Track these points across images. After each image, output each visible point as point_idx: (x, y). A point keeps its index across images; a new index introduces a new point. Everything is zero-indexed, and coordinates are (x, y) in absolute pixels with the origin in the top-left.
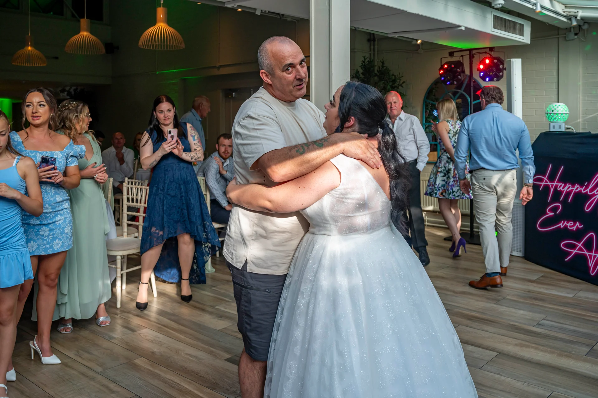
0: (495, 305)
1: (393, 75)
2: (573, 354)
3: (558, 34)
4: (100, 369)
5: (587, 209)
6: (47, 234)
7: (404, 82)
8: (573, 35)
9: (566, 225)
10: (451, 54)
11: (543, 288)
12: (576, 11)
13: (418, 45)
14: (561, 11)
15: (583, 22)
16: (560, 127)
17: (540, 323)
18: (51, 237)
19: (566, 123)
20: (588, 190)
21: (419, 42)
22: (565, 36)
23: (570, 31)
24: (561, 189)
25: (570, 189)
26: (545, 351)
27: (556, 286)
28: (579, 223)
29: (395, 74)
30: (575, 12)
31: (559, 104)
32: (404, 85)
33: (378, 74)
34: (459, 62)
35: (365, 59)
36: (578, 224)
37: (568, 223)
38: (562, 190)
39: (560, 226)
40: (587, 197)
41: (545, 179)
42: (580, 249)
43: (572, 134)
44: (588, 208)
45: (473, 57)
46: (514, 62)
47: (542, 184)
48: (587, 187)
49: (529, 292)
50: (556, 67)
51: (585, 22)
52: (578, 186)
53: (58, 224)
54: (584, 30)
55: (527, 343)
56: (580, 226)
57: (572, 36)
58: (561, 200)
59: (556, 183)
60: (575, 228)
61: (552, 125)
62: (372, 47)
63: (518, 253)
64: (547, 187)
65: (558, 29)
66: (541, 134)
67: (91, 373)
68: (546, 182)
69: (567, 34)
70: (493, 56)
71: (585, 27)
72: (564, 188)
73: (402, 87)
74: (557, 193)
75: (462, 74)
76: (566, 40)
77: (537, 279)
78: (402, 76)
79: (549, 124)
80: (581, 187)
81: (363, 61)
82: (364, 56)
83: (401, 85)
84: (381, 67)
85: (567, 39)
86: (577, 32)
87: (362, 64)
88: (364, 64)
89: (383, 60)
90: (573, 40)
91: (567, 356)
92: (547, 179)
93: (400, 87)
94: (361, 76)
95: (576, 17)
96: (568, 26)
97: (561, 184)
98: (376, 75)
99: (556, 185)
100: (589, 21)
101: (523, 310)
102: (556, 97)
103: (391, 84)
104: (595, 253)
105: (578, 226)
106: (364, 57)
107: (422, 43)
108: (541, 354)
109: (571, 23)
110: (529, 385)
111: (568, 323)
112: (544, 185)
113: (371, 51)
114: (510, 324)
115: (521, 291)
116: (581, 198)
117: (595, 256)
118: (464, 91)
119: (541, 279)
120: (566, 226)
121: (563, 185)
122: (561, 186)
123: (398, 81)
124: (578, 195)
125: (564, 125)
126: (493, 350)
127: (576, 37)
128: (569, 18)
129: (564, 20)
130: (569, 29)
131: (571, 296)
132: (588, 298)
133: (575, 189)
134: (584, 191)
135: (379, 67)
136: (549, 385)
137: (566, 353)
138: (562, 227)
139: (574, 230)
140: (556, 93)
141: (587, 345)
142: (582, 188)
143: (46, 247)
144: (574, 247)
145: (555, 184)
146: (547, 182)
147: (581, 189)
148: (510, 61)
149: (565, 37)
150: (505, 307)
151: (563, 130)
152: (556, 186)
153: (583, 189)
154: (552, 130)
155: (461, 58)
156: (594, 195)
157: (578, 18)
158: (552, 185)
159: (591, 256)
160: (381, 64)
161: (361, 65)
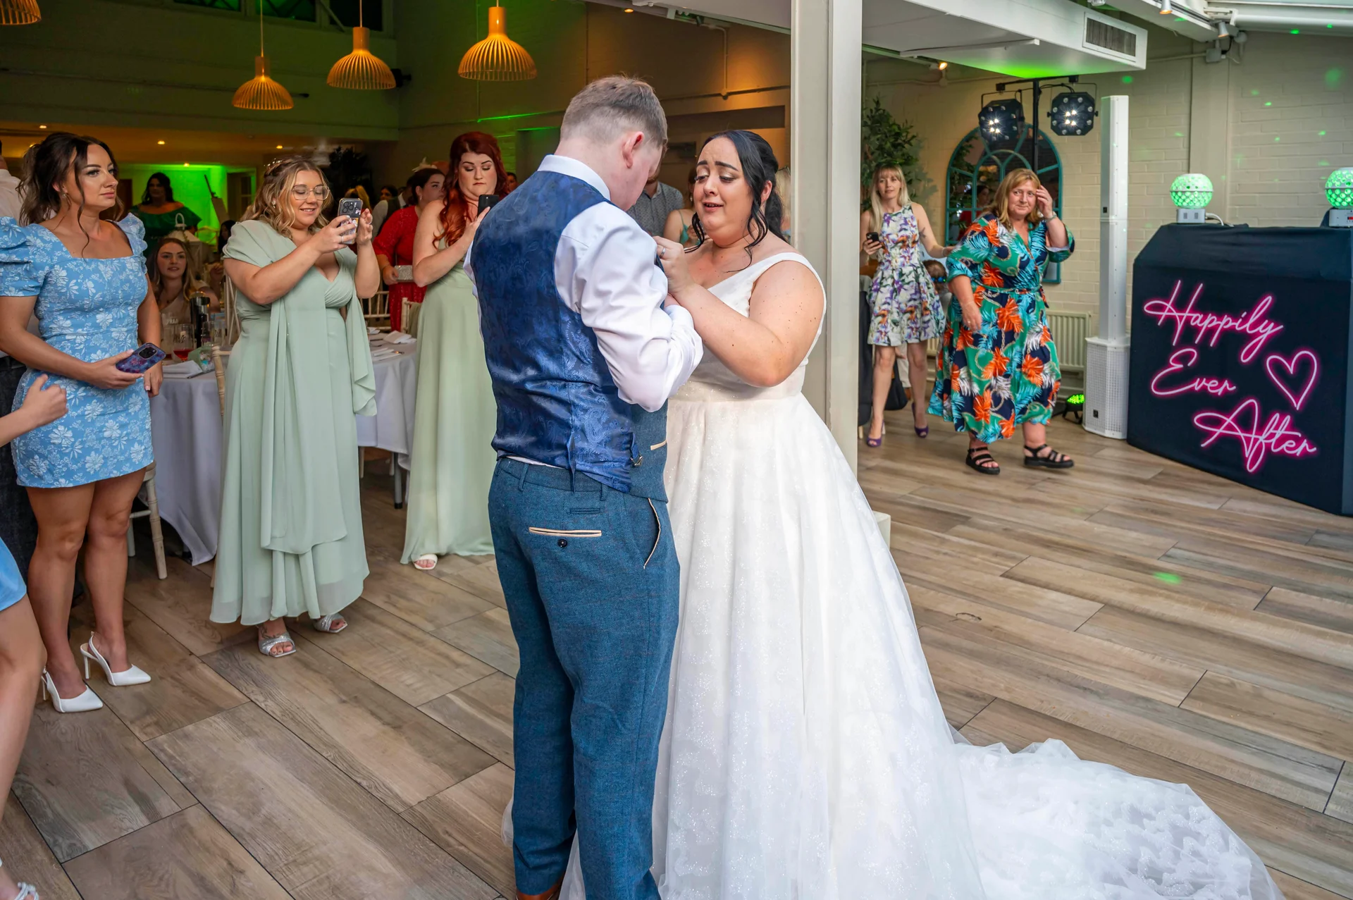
0: (1087, 523)
1: (894, 124)
2: (1232, 607)
3: (1192, 53)
5: (1244, 359)
6: (118, 436)
7: (914, 137)
8: (1220, 53)
9: (1204, 386)
10: (1000, 87)
11: (1166, 493)
12: (1227, 10)
13: (940, 72)
14: (1201, 11)
15: (1237, 30)
16: (1196, 216)
17: (1169, 553)
18: (126, 441)
19: (1207, 208)
20: (1247, 325)
21: (943, 66)
22: (1204, 54)
23: (1214, 47)
24: (1196, 325)
25: (1215, 323)
26: (1185, 602)
27: (1188, 490)
28: (1229, 382)
29: (897, 122)
30: (1226, 13)
31: (1191, 175)
32: (913, 142)
33: (869, 123)
34: (1014, 101)
36: (1226, 384)
37: (1208, 382)
38: (1200, 325)
39: (1194, 387)
40: (1245, 338)
41: (1169, 306)
42: (1230, 427)
43: (1216, 228)
44: (1245, 357)
45: (1040, 92)
46: (1116, 103)
47: (1161, 316)
48: (1246, 320)
49: (1141, 500)
50: (1187, 111)
51: (1240, 31)
52: (1230, 319)
53: (133, 414)
54: (1238, 45)
55: (1150, 588)
56: (1230, 387)
57: (1216, 55)
58: (1196, 342)
59: (1189, 312)
60: (1220, 391)
61: (1182, 212)
63: (1115, 432)
64: (1171, 321)
65: (1191, 42)
66: (1162, 227)
68: (1170, 311)
69: (1208, 51)
70: (1076, 91)
71: (1242, 39)
72: (1202, 321)
73: (911, 145)
74: (1190, 331)
75: (1019, 124)
76: (1207, 63)
77: (1154, 478)
78: (912, 127)
79: (1177, 211)
80: (1235, 320)
83: (909, 142)
84: (874, 111)
85: (1208, 61)
86: (1226, 47)
90: (1218, 62)
91: (1222, 610)
92: (1172, 305)
93: (906, 146)
95: (1227, 22)
96: (1210, 38)
97: (1198, 315)
99: (1187, 317)
100: (1247, 29)
101: (1136, 530)
102: (1185, 162)
103: (892, 140)
104: (1256, 434)
105: (1226, 387)
107: (946, 69)
108: (1177, 606)
109: (1219, 34)
110: (1163, 660)
111: (1216, 554)
112: (1166, 316)
114: (1116, 555)
115: (1128, 499)
116: (1234, 340)
117: (1256, 440)
118: (1020, 152)
119: (1160, 477)
120: (1204, 388)
121: (1201, 317)
122: (1197, 318)
123: (904, 134)
124: (1228, 334)
125: (1203, 211)
126: (1093, 599)
127: (1224, 57)
128: (1215, 24)
129: (1206, 26)
130: (1211, 44)
131: (1216, 507)
132: (1245, 511)
133: (1222, 324)
134: (1239, 326)
136: (1198, 660)
137: (1220, 606)
138: (1197, 389)
139: (1219, 394)
140: (1185, 156)
141: (1255, 592)
142: (1237, 322)
143: (118, 461)
144: (1217, 423)
145: (1186, 315)
146: (1172, 312)
147: (1234, 324)
148: (1109, 99)
149: (1205, 57)
150: (1105, 527)
151: (1202, 220)
152: (1189, 319)
153: (1237, 324)
154: (1182, 220)
155: (1018, 94)
156: (1258, 334)
157: (1232, 23)
158: (1181, 318)
159: (1248, 440)
160: (874, 106)
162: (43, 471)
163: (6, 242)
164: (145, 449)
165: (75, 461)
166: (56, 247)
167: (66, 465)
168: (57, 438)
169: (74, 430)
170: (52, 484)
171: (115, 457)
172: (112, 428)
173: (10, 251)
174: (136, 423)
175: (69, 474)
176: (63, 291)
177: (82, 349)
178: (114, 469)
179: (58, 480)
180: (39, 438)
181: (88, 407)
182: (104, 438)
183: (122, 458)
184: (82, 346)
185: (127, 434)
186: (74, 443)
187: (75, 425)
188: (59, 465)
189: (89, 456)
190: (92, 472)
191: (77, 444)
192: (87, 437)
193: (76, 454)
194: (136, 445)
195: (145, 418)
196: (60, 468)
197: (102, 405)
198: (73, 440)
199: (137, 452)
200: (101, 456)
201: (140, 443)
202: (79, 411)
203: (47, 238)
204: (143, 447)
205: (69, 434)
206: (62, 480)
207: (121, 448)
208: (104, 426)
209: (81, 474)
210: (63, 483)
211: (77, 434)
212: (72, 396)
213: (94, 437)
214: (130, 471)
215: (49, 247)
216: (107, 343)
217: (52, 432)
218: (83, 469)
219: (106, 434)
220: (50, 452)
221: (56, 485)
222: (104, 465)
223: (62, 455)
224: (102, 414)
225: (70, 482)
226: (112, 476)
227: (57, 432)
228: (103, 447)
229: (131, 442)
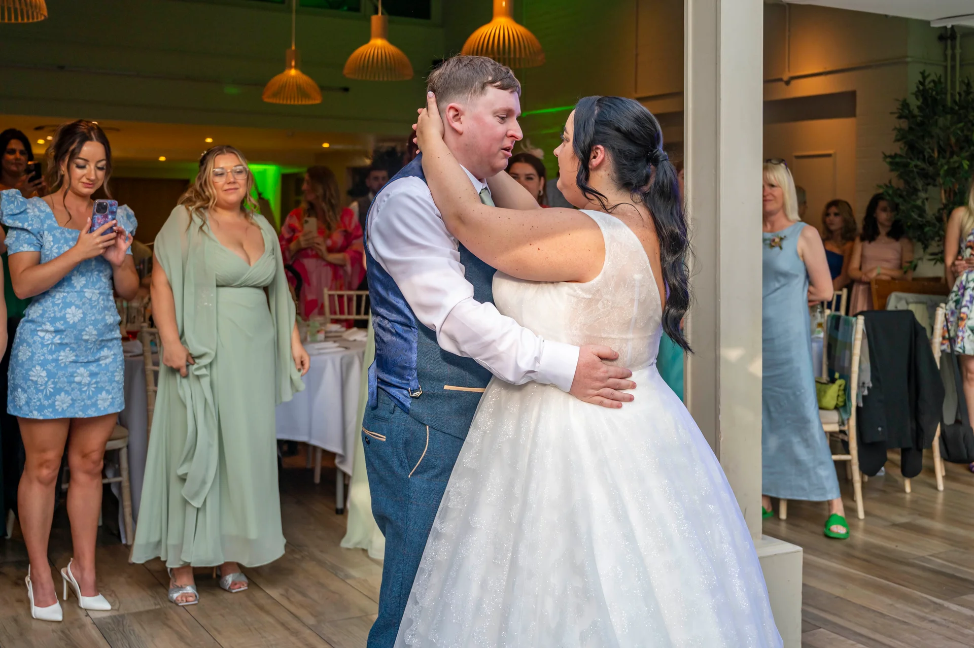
4: (311, 621)
6: (87, 382)
18: (94, 388)
35: (924, 78)
53: (103, 365)
62: (949, 52)
67: (295, 625)
81: (920, 82)
82: (922, 71)
84: (963, 94)
87: (918, 87)
88: (921, 87)
89: (967, 78)
94: (916, 112)
98: (952, 112)
106: (923, 73)
113: (946, 60)
135: (960, 94)
143: (85, 404)
160: (964, 88)
161: (916, 89)
162: (23, 402)
163: (12, 210)
164: (112, 398)
165: (47, 397)
166: (48, 217)
167: (39, 400)
168: (34, 376)
169: (48, 371)
170: (28, 415)
171: (83, 400)
172: (82, 374)
173: (15, 217)
174: (106, 374)
175: (41, 408)
176: (47, 253)
177: (59, 304)
178: (80, 410)
179: (32, 412)
180: (22, 374)
181: (62, 353)
182: (74, 382)
183: (89, 402)
184: (60, 301)
185: (97, 383)
186: (47, 382)
187: (49, 367)
188: (34, 399)
189: (60, 395)
190: (60, 410)
191: (50, 383)
192: (59, 378)
193: (48, 391)
194: (104, 393)
195: (116, 371)
196: (35, 402)
197: (74, 353)
198: (46, 379)
199: (104, 400)
200: (70, 397)
201: (108, 392)
202: (54, 356)
203: (43, 208)
204: (110, 396)
205: (44, 374)
206: (35, 413)
207: (89, 394)
208: (76, 372)
209: (51, 410)
210: (36, 415)
211: (50, 375)
212: (49, 342)
213: (66, 380)
214: (95, 415)
215: (43, 215)
216: (81, 300)
217: (30, 370)
218: (53, 405)
219: (77, 379)
220: (29, 387)
221: (30, 416)
222: (72, 405)
223: (38, 391)
224: (75, 362)
225: (41, 415)
226: (77, 416)
227: (35, 371)
228: (73, 389)
229: (99, 390)
